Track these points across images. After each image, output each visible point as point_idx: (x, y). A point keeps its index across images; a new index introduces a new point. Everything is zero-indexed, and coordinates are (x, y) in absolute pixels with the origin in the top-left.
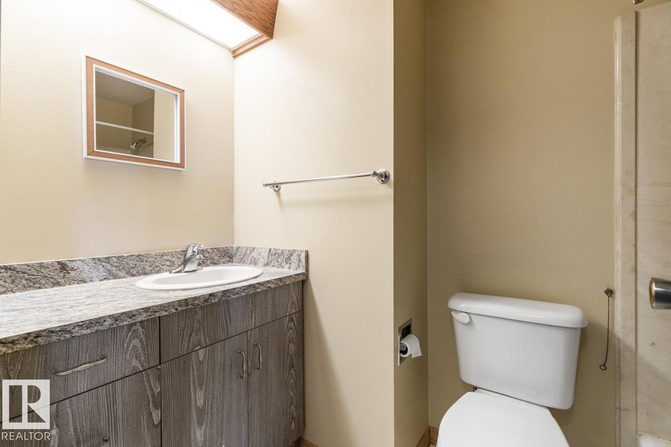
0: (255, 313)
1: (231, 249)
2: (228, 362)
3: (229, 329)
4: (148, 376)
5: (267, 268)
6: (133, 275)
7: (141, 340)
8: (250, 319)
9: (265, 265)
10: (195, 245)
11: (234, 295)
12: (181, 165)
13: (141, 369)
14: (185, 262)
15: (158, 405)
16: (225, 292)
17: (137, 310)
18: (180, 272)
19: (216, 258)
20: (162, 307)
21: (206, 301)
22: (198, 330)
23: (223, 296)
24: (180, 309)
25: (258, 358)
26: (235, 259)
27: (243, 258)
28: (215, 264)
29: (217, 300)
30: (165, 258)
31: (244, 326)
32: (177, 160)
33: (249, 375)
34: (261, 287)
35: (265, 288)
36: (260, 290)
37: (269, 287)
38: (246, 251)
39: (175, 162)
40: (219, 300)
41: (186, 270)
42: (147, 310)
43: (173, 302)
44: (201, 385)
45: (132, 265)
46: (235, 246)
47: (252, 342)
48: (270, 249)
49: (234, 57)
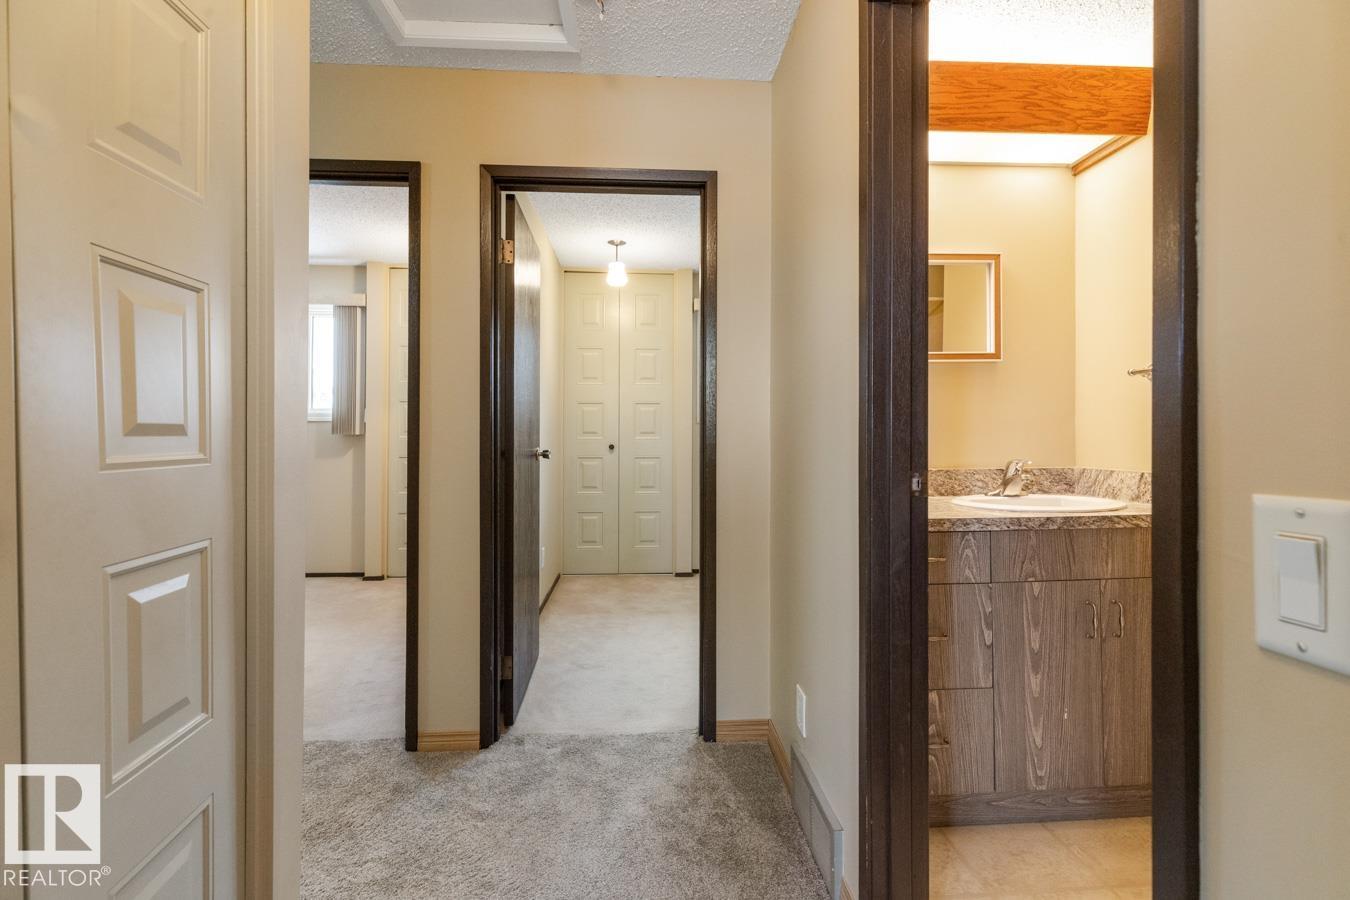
0: (1113, 558)
1: (1070, 471)
2: (1071, 610)
3: (1073, 568)
4: (980, 590)
5: (1136, 503)
6: (942, 494)
7: (973, 551)
8: (1104, 564)
9: (1133, 500)
10: (1020, 460)
11: (1080, 525)
12: (997, 355)
13: (973, 581)
14: (1006, 483)
15: (989, 626)
16: (1066, 520)
17: (970, 519)
18: (998, 495)
19: (1046, 483)
20: (993, 521)
21: (1042, 525)
22: (1032, 558)
23: (1064, 523)
24: (1012, 528)
25: (1117, 620)
26: (1078, 488)
27: (1091, 487)
28: (1045, 492)
29: (1056, 527)
30: (977, 476)
31: (1096, 571)
32: (991, 349)
33: (1103, 641)
34: (1122, 522)
35: (1129, 526)
36: (1120, 526)
37: (1137, 525)
38: (1098, 476)
39: (988, 352)
40: (1059, 529)
41: (1006, 493)
42: (979, 521)
43: (1005, 519)
44: (1036, 625)
45: (939, 482)
46: (1078, 468)
47: (1108, 596)
48: (1142, 475)
49: (1075, 175)
